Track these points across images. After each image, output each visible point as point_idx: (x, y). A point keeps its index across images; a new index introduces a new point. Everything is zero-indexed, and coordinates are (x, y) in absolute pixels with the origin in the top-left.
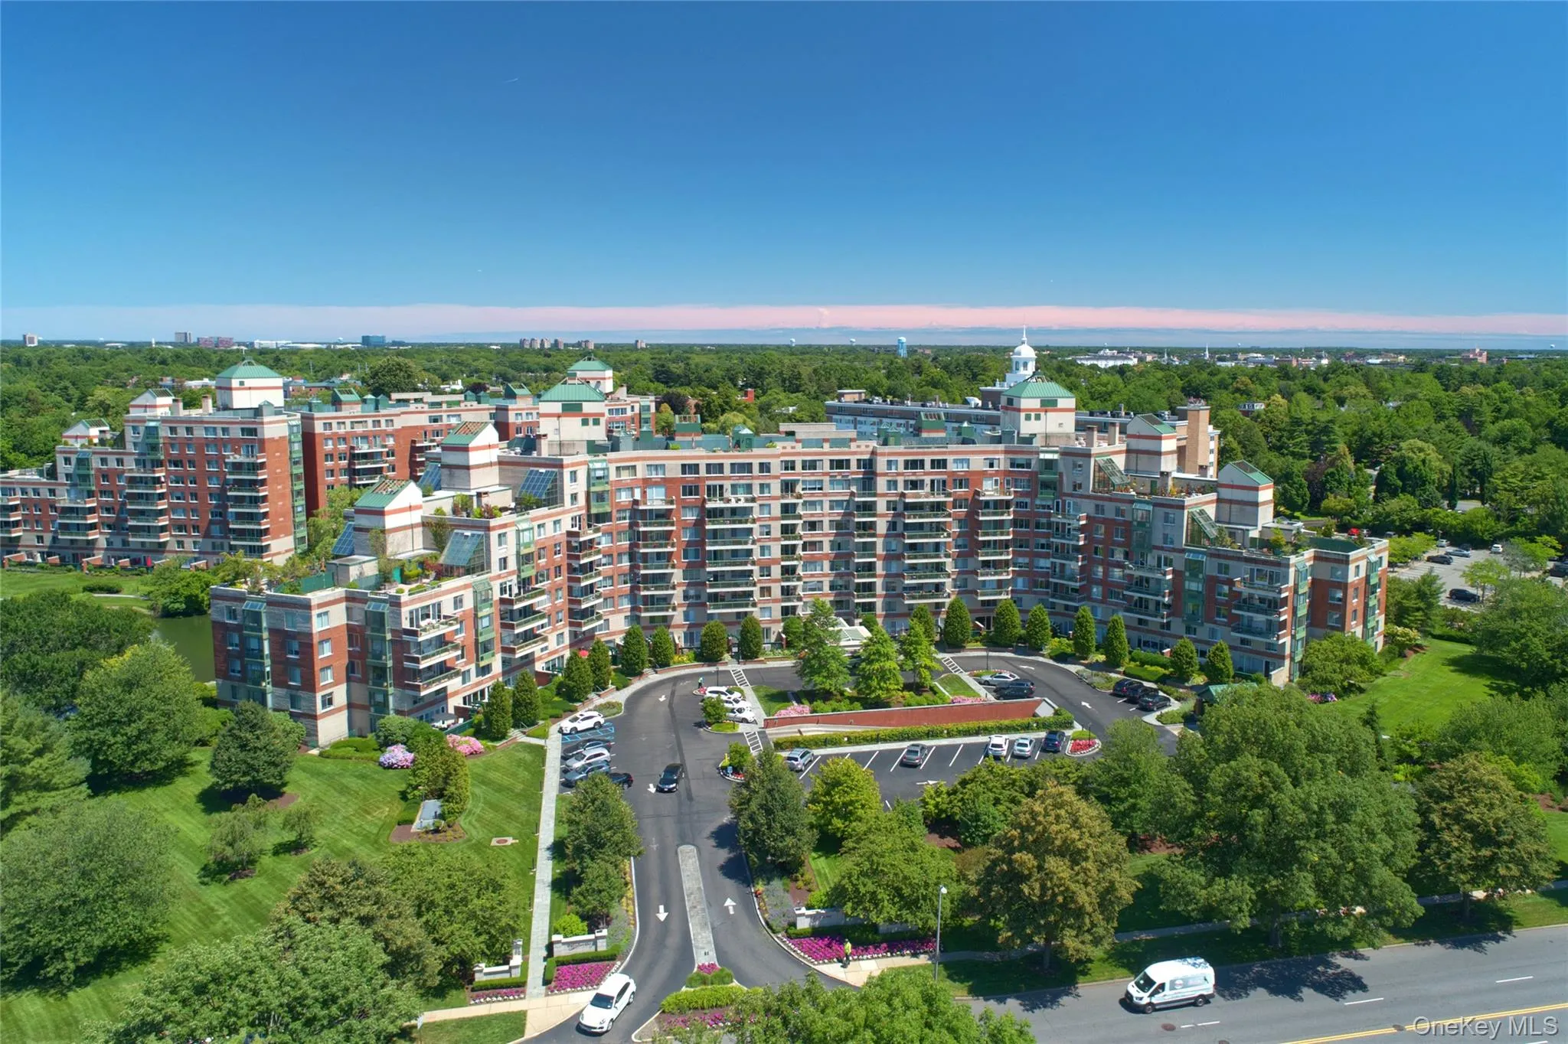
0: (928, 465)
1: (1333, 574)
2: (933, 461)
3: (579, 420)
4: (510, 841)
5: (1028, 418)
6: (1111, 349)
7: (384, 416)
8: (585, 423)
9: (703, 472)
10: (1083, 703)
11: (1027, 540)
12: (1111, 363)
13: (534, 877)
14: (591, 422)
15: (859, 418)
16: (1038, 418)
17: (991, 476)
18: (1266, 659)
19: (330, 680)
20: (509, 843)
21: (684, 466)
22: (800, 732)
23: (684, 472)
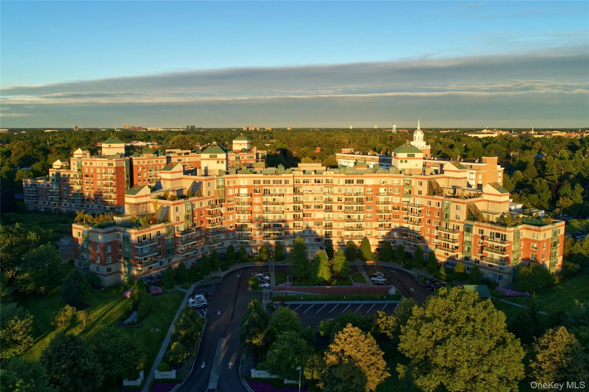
0: (355, 182)
1: (534, 236)
2: (358, 180)
3: (216, 161)
4: (158, 330)
5: (402, 162)
6: (488, 129)
7: (160, 158)
8: (218, 162)
9: (262, 183)
10: (411, 289)
11: (399, 216)
12: (485, 136)
13: (161, 345)
14: (220, 162)
15: (349, 161)
16: (406, 162)
17: (383, 187)
18: (499, 274)
19: (111, 262)
20: (157, 331)
21: (254, 181)
22: (286, 293)
23: (254, 183)
